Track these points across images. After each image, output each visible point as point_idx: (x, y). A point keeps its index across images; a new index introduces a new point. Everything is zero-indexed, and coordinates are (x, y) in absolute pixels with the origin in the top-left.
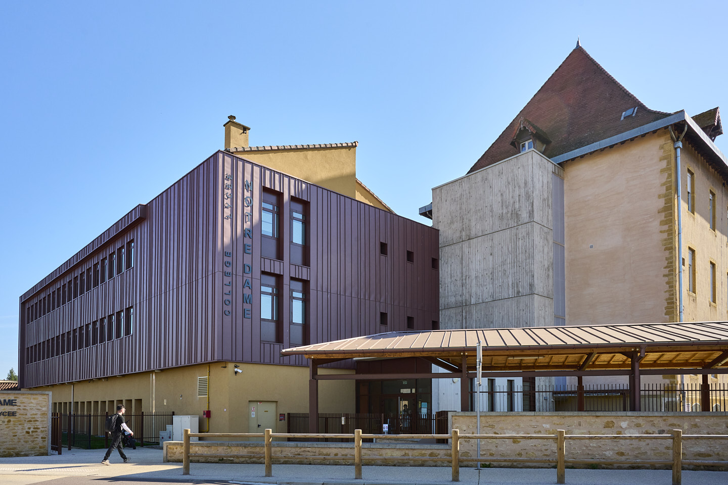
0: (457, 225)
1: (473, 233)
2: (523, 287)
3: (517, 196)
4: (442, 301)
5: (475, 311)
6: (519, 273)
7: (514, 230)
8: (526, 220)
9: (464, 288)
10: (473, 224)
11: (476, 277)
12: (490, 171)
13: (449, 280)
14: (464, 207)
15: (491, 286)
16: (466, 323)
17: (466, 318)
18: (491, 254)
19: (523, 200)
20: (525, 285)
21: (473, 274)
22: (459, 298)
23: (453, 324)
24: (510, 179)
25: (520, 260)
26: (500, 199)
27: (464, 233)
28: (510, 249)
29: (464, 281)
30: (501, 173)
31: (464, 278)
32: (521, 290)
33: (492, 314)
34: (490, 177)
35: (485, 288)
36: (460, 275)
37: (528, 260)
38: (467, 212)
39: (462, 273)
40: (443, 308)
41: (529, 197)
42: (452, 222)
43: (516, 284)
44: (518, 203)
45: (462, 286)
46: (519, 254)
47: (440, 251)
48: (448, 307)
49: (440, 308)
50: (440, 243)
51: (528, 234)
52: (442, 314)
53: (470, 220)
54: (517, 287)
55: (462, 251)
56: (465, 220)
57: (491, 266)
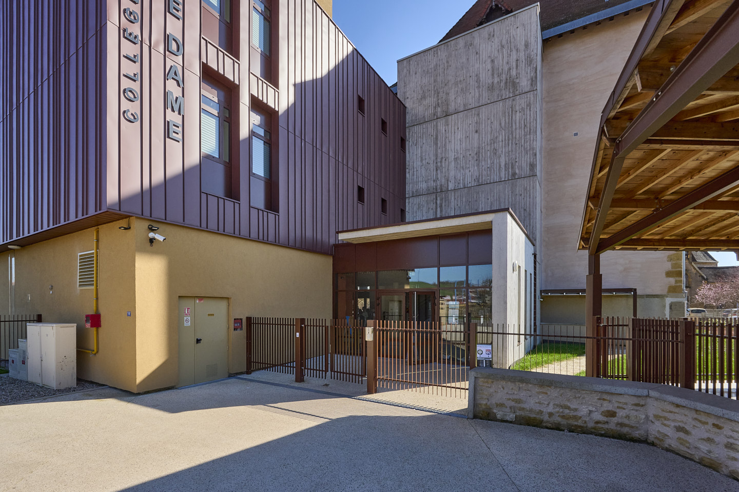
0: (430, 101)
1: (452, 108)
2: (521, 168)
3: (515, 61)
4: (409, 188)
5: (453, 198)
6: (516, 152)
7: (509, 103)
8: (527, 89)
9: (439, 171)
10: (452, 97)
11: (456, 159)
12: (476, 34)
13: (419, 163)
14: (439, 79)
15: (476, 168)
16: (441, 211)
17: (441, 206)
18: (476, 132)
19: (522, 65)
20: (524, 165)
21: (451, 156)
22: (432, 184)
23: (424, 214)
24: (504, 42)
25: (518, 136)
26: (489, 66)
27: (439, 109)
28: (503, 124)
29: (439, 164)
30: (491, 36)
31: (439, 160)
32: (517, 171)
33: (476, 201)
34: (477, 41)
35: (467, 171)
36: (433, 158)
37: (528, 136)
38: (443, 85)
39: (436, 155)
40: (411, 195)
41: (531, 61)
42: (424, 97)
43: (510, 165)
44: (515, 70)
45: (437, 170)
46: (516, 129)
47: (407, 130)
48: (417, 195)
49: (407, 196)
50: (407, 122)
51: (529, 105)
52: (409, 202)
53: (448, 94)
54: (512, 168)
55: (437, 130)
56: (441, 94)
57: (476, 145)
